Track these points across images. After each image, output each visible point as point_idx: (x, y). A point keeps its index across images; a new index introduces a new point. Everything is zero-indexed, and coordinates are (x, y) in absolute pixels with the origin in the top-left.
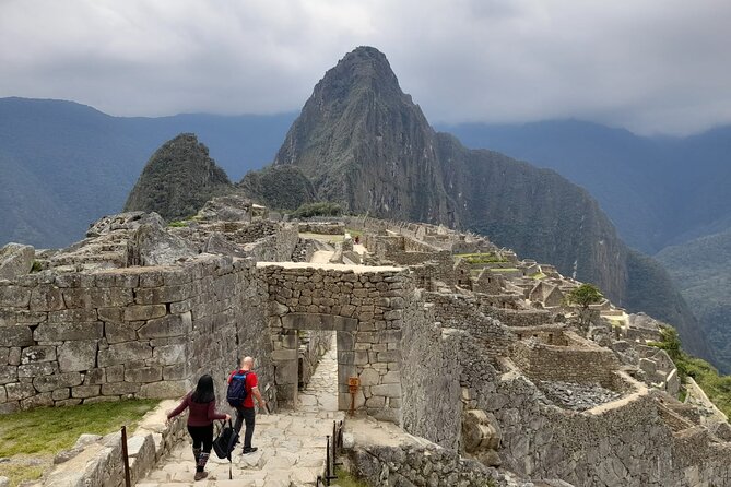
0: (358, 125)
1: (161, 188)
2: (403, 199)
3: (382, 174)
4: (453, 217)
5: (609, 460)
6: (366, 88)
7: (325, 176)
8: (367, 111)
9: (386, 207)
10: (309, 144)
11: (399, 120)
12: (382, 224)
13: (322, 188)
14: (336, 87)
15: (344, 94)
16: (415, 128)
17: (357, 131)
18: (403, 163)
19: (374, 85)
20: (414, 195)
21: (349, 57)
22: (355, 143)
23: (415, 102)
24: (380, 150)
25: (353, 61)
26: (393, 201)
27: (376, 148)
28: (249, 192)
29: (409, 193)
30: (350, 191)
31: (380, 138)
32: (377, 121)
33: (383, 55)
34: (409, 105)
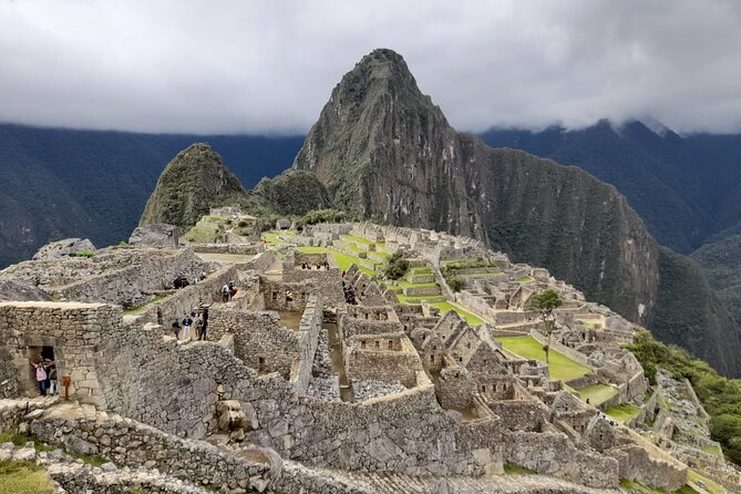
0: (375, 128)
1: (175, 197)
2: (422, 202)
3: (400, 177)
4: (474, 218)
5: (379, 441)
6: (382, 91)
7: (342, 180)
8: (384, 114)
9: (405, 210)
10: (328, 148)
11: (417, 121)
12: (380, 231)
13: (338, 193)
14: (353, 90)
15: (361, 97)
16: (434, 129)
17: (373, 135)
18: (422, 164)
19: (390, 87)
20: (433, 197)
21: (367, 59)
22: (372, 146)
23: (435, 102)
24: (398, 153)
25: (370, 63)
26: (412, 203)
27: (393, 150)
28: (263, 200)
29: (428, 195)
30: (367, 196)
31: (397, 141)
32: (394, 125)
33: (400, 57)
34: (427, 107)
